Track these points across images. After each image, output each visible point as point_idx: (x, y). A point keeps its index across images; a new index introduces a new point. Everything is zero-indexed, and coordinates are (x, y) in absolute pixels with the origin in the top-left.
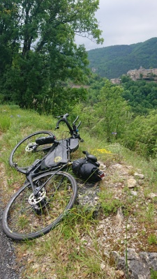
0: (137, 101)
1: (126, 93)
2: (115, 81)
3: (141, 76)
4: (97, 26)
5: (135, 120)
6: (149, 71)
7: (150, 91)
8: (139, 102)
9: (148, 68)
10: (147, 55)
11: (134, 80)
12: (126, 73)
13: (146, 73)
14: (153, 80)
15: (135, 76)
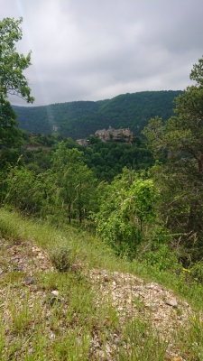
0: (109, 165)
1: (96, 156)
2: (82, 141)
3: (111, 136)
4: (26, 84)
5: (99, 187)
6: (119, 131)
7: (122, 154)
8: (112, 167)
9: (118, 128)
10: (116, 114)
11: (103, 141)
12: (94, 133)
13: (116, 133)
14: (125, 141)
15: (104, 137)
